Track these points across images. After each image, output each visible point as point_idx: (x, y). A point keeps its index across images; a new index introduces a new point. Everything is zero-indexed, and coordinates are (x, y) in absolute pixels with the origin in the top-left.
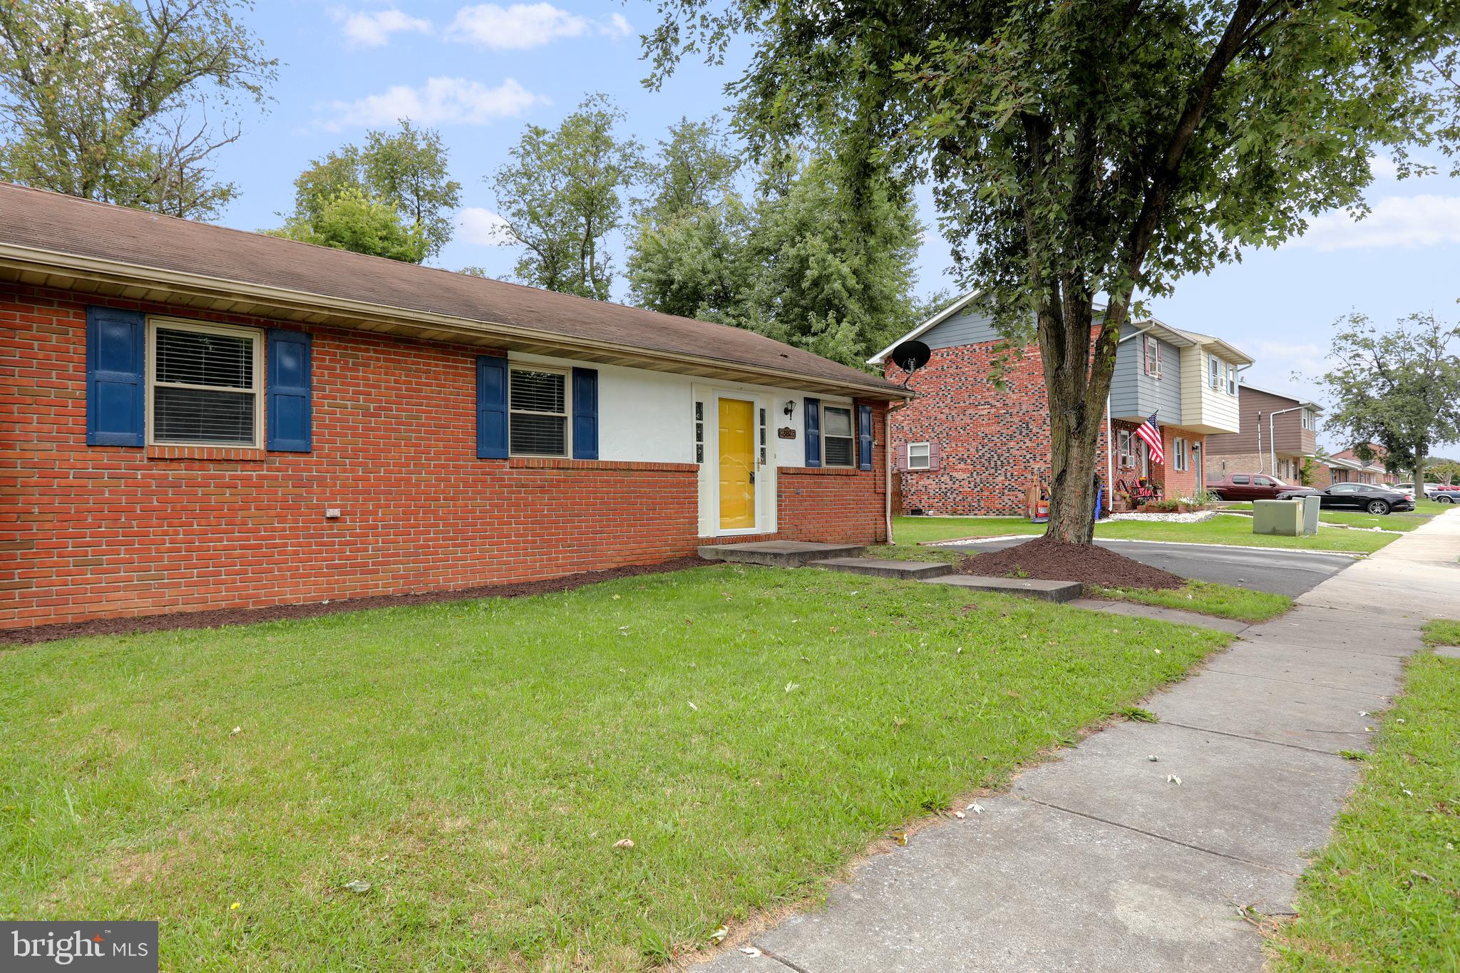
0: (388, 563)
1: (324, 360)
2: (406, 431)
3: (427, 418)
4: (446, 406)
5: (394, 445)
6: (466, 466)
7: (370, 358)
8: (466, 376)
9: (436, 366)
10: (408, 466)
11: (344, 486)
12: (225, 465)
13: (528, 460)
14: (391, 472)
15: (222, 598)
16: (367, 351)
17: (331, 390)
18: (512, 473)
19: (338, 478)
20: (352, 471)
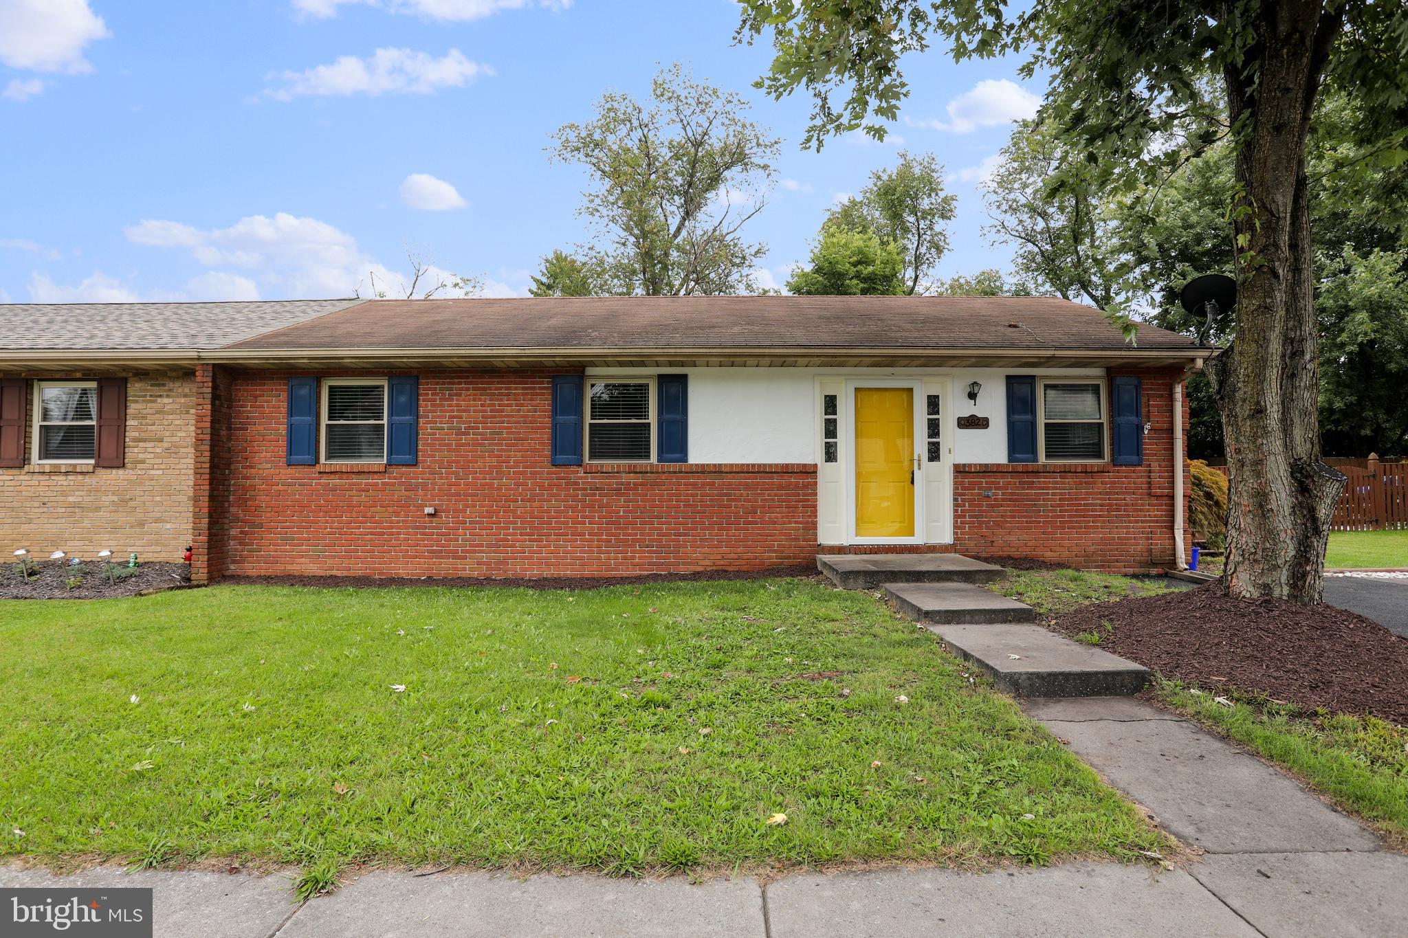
0: (475, 552)
1: (427, 394)
2: (490, 445)
3: (507, 433)
4: (525, 422)
5: (479, 456)
6: (542, 473)
7: (461, 389)
8: (543, 394)
9: (516, 389)
10: (491, 473)
11: (440, 490)
12: (362, 476)
13: (602, 466)
14: (477, 478)
15: (358, 569)
16: (460, 383)
17: (433, 417)
18: (586, 478)
19: (435, 484)
20: (447, 478)
